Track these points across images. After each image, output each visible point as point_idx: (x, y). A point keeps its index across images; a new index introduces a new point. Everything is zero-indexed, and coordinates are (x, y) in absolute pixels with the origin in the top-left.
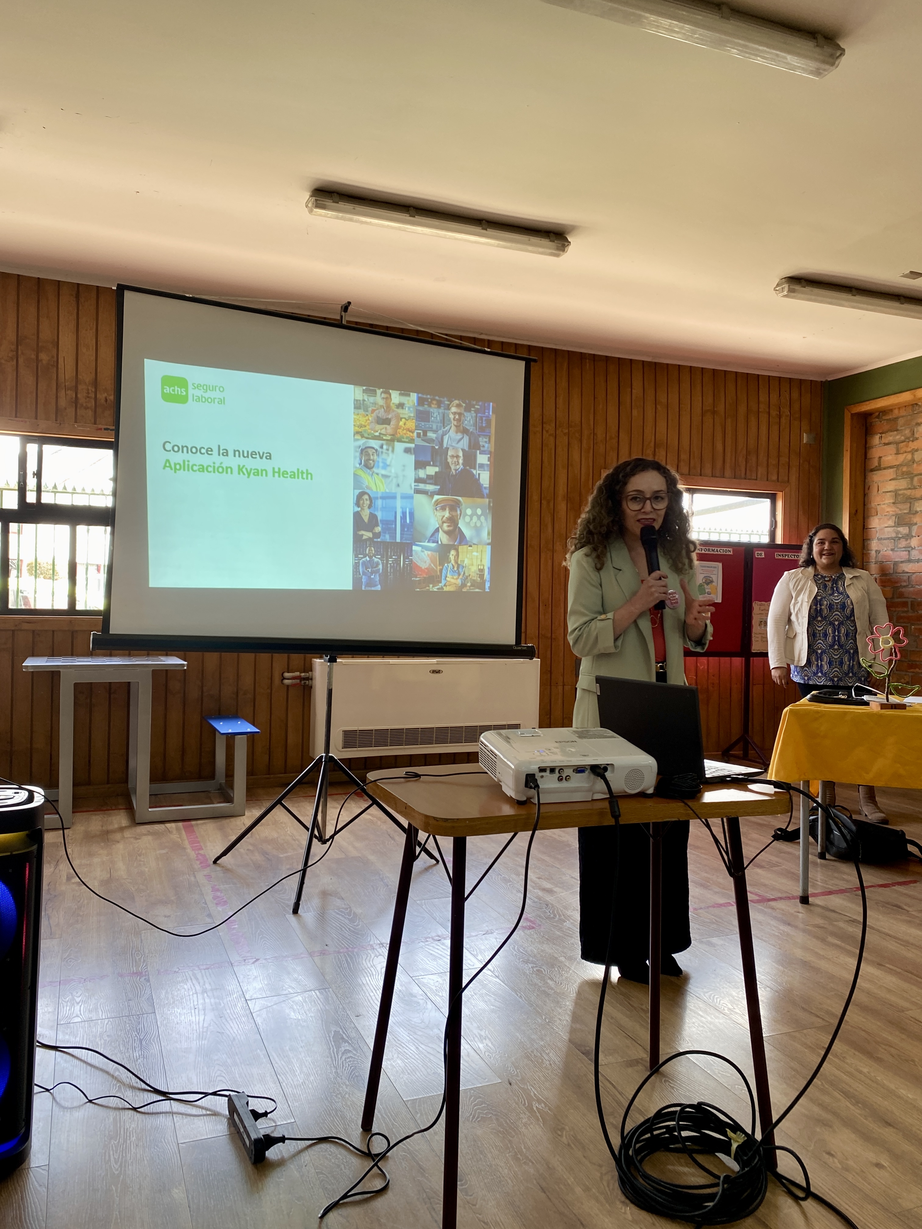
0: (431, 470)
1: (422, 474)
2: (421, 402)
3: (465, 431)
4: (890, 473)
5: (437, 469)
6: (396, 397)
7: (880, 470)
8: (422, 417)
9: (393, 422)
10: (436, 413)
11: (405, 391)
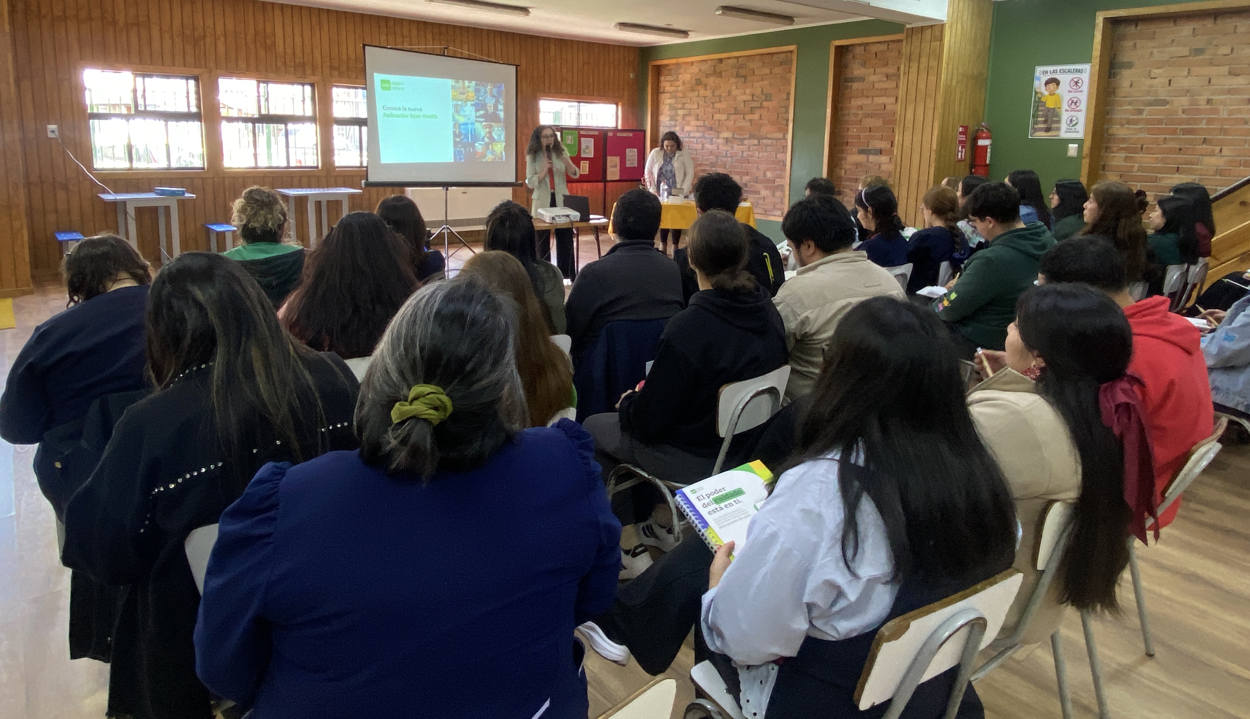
1: (478, 114)
2: (476, 85)
3: (494, 96)
4: (668, 95)
6: (467, 83)
7: (664, 93)
8: (477, 91)
9: (466, 94)
10: (482, 89)
11: (470, 80)
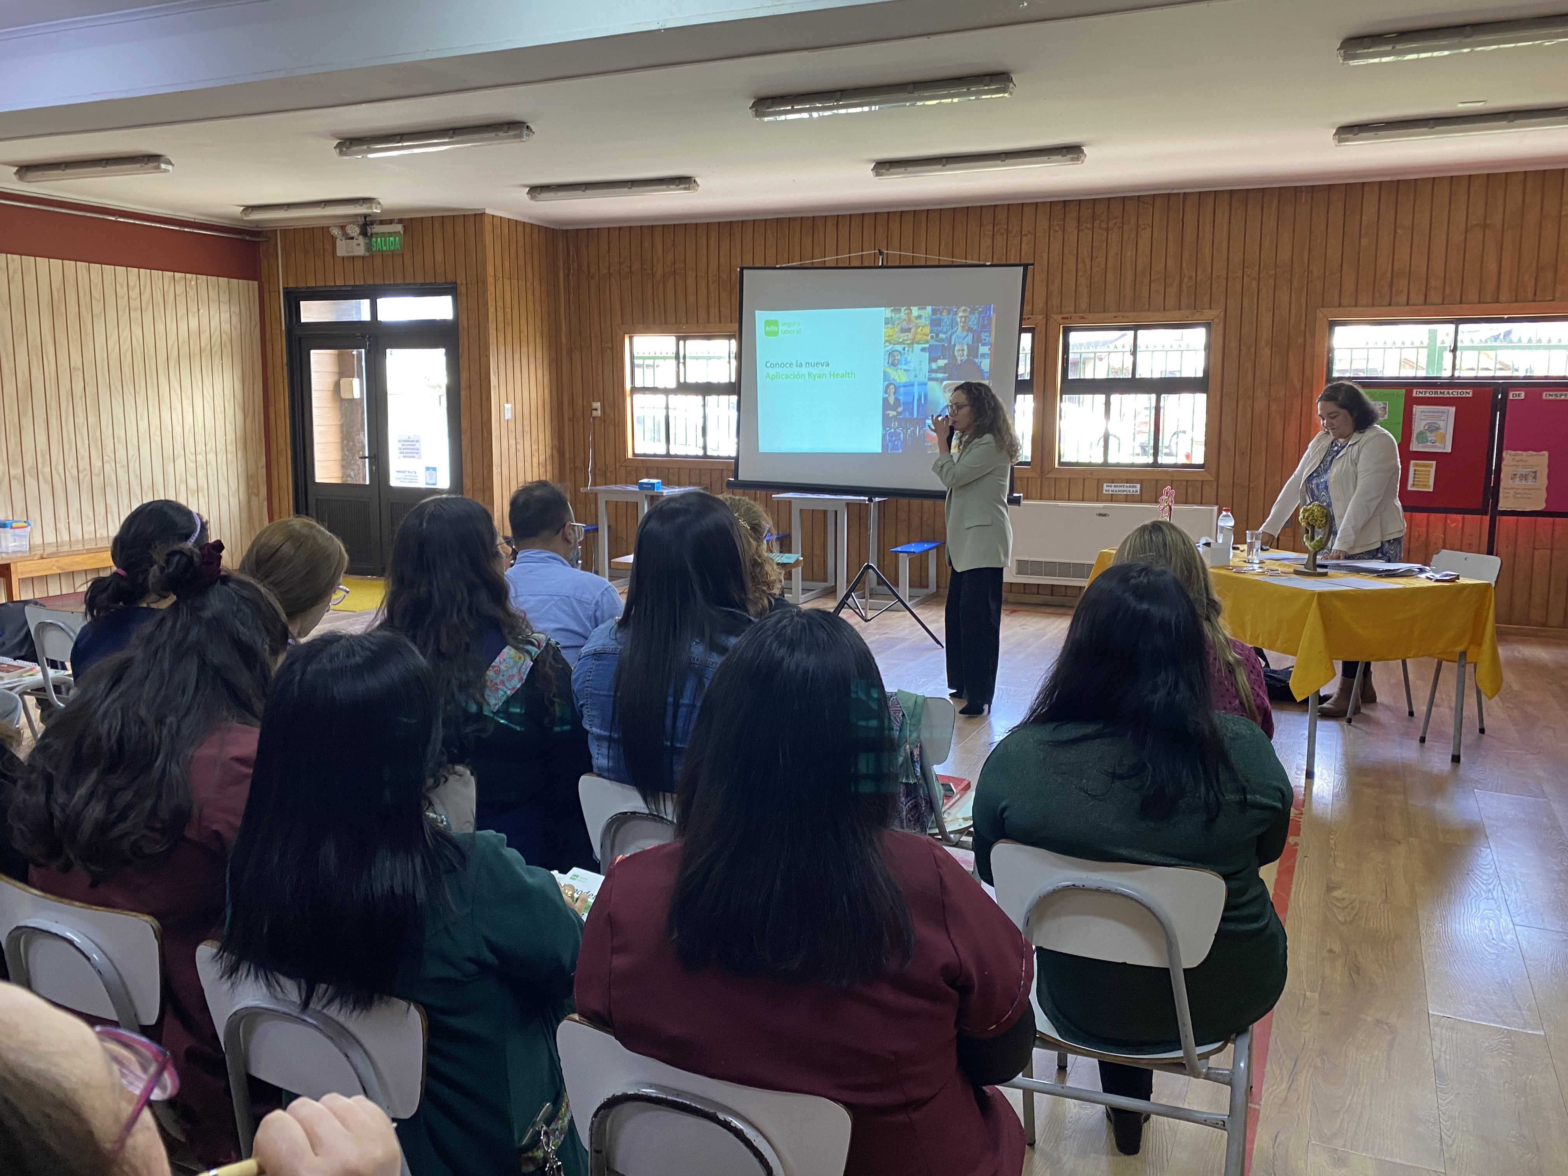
0: (941, 363)
1: (934, 366)
2: (934, 312)
3: (970, 330)
5: (946, 361)
6: (915, 311)
9: (913, 330)
10: (946, 318)
11: (922, 306)
